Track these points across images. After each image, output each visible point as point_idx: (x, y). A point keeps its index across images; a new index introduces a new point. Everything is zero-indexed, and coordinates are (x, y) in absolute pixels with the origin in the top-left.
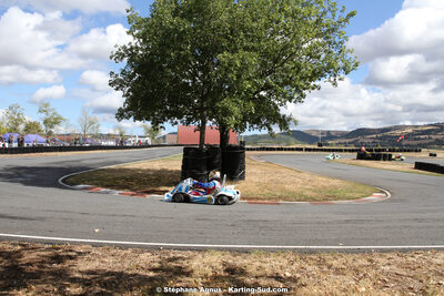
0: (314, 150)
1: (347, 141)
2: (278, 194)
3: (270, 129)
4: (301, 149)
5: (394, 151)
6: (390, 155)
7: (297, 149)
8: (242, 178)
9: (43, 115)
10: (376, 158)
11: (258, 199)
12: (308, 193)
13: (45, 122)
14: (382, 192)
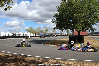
3: (90, 31)
8: (83, 43)
9: (44, 29)
13: (45, 30)
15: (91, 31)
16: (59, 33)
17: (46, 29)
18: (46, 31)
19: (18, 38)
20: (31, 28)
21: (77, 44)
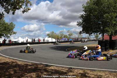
16: (85, 38)
17: (70, 33)
18: (70, 36)
19: (37, 44)
20: (53, 32)
21: (109, 51)
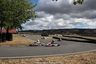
0: (33, 34)
1: (41, 32)
2: (19, 44)
4: (30, 34)
5: (50, 34)
6: (48, 35)
7: (29, 34)
8: (12, 40)
10: (45, 36)
11: (13, 45)
12: (26, 44)
14: (43, 43)
15: (19, 29)
